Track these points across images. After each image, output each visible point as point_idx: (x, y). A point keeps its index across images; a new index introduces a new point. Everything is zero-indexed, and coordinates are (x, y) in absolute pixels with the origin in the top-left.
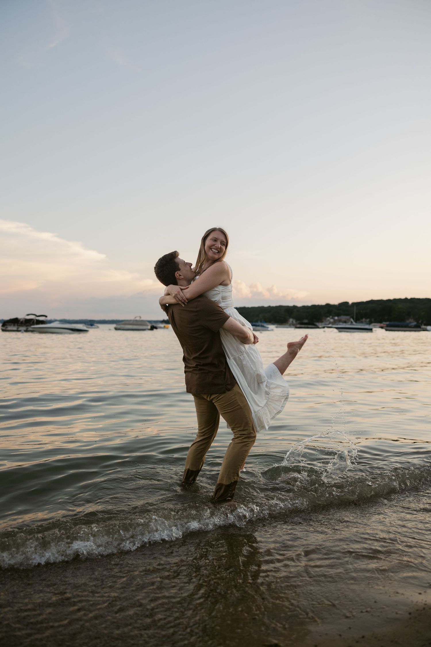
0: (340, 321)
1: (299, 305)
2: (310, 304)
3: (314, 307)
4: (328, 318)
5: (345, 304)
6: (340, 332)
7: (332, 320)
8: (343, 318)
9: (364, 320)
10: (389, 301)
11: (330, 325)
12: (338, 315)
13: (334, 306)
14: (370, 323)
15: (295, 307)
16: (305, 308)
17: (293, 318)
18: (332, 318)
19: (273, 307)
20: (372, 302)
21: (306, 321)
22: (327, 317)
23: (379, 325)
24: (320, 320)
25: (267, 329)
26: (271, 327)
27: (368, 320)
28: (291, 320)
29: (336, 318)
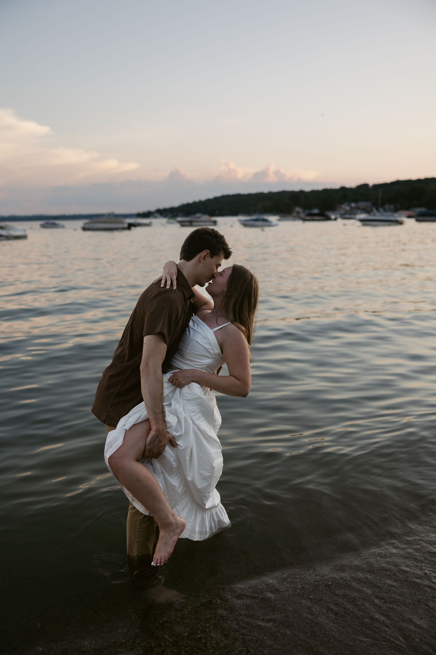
0: (358, 208)
1: (307, 189)
2: (320, 188)
3: (326, 191)
4: (343, 206)
5: (365, 186)
6: (364, 225)
7: (348, 208)
8: (362, 204)
9: (387, 206)
10: (419, 181)
11: (347, 216)
12: (356, 201)
13: (351, 190)
14: (396, 210)
15: (302, 192)
16: (314, 193)
17: (300, 206)
18: (349, 205)
19: (274, 194)
20: (398, 183)
21: (316, 211)
22: (341, 203)
23: (407, 213)
24: (333, 209)
25: (268, 223)
26: (273, 219)
27: (392, 207)
28: (298, 209)
29: (353, 205)
